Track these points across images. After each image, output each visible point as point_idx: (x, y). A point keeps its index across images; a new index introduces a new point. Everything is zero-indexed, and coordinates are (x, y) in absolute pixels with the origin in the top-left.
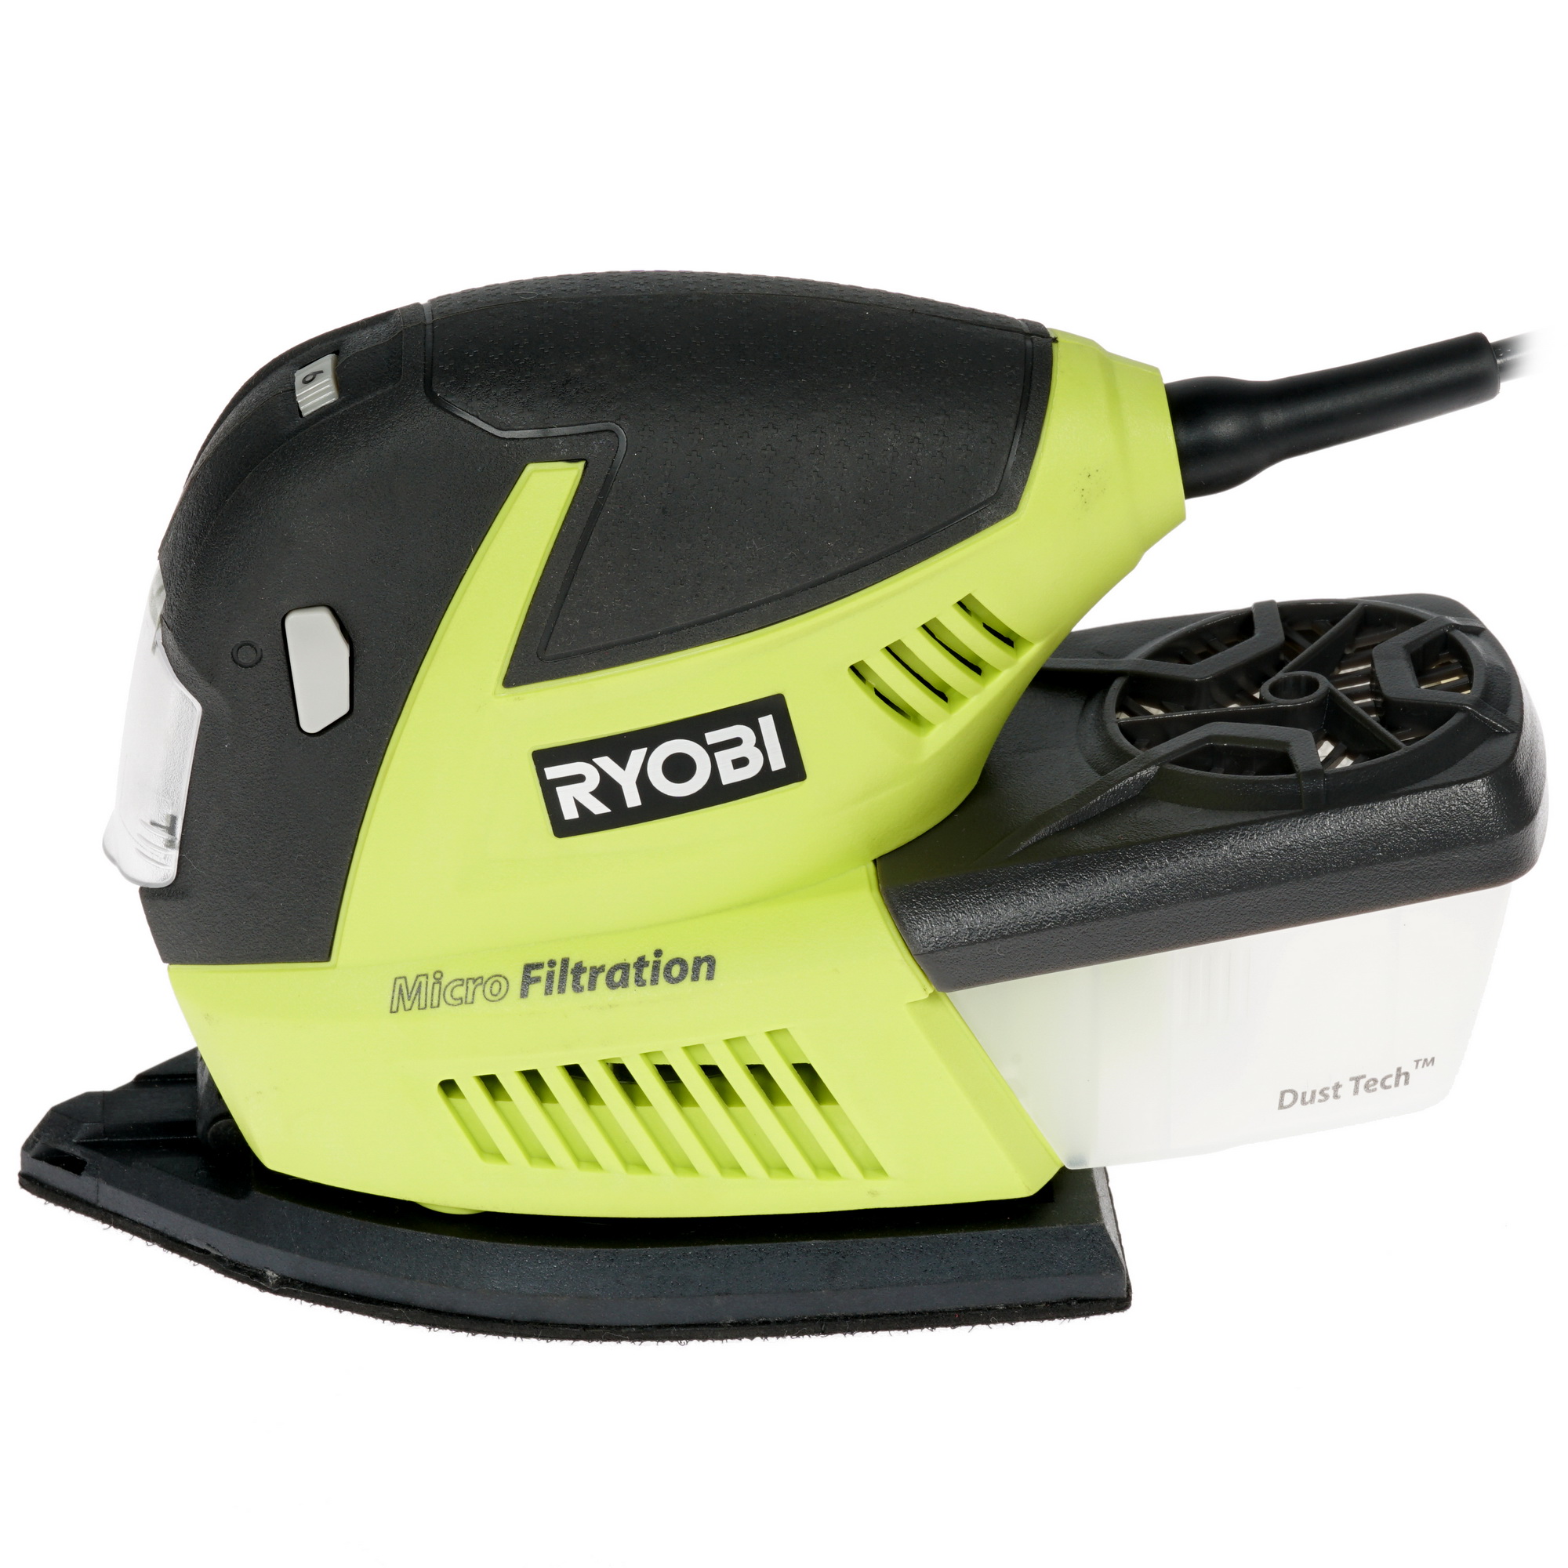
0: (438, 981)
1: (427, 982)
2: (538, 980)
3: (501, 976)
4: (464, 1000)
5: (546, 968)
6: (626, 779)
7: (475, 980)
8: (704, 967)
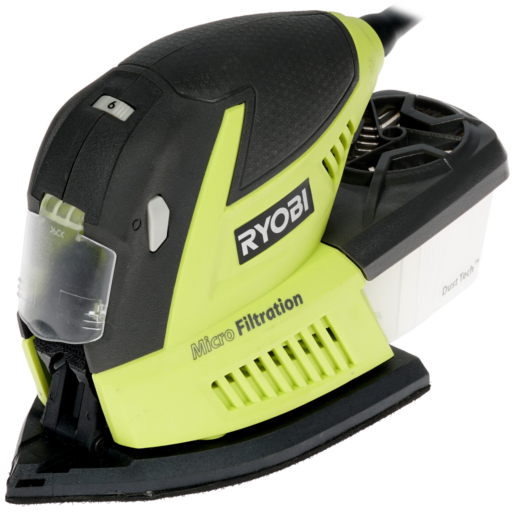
0: (207, 340)
1: (203, 342)
2: (243, 326)
3: (229, 330)
4: (220, 344)
5: (244, 321)
6: (263, 231)
7: (220, 335)
8: (298, 299)
